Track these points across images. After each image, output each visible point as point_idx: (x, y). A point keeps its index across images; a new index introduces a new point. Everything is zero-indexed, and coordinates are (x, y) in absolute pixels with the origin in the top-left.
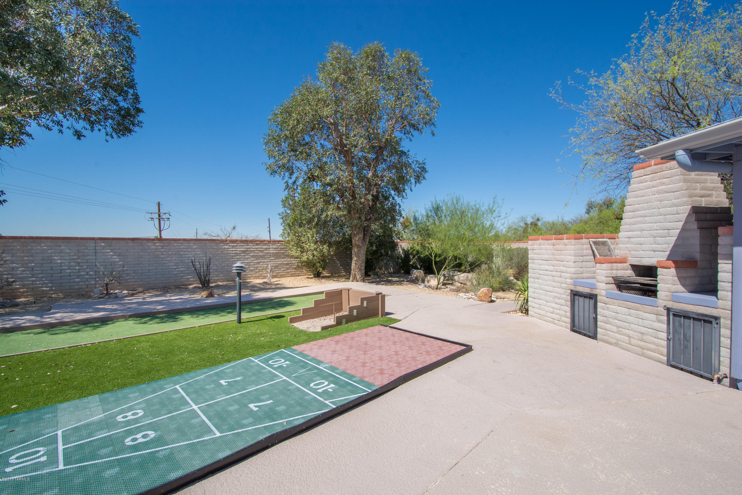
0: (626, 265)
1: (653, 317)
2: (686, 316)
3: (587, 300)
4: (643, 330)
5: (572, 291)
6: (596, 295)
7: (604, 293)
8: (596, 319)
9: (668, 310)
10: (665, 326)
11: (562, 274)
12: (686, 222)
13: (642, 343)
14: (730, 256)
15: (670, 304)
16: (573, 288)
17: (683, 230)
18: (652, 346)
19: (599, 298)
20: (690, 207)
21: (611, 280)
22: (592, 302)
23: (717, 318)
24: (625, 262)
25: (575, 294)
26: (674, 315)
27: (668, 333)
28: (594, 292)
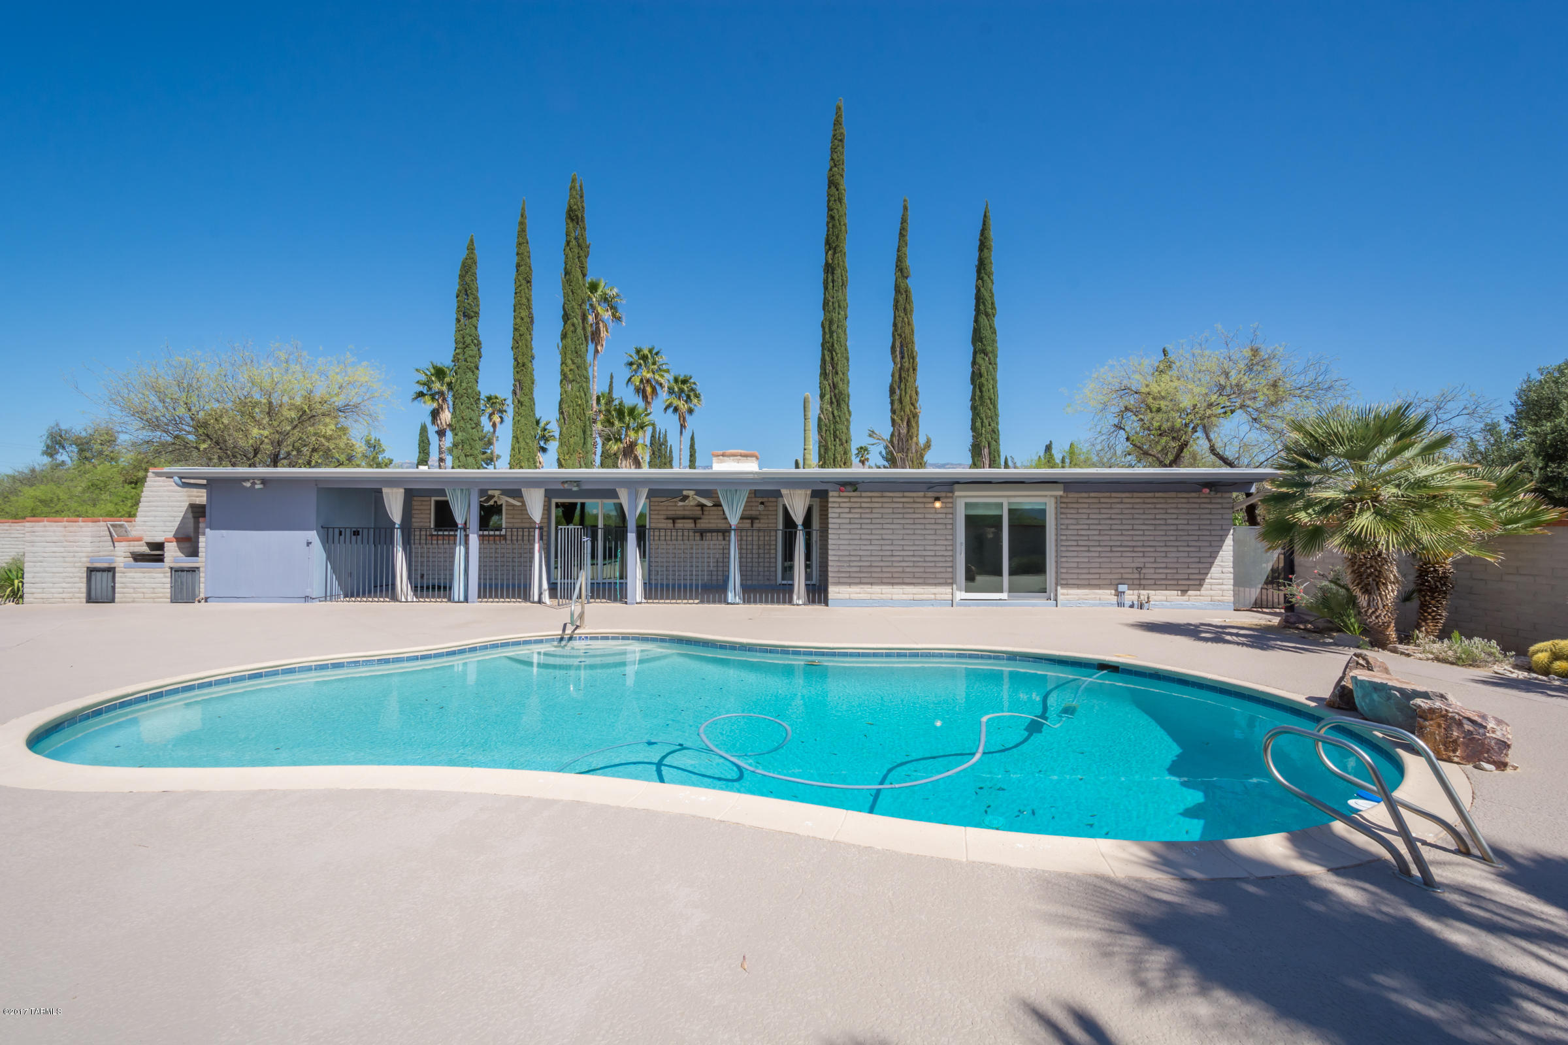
0: (142, 543)
1: (162, 575)
2: (182, 570)
3: (105, 574)
4: (154, 585)
5: (88, 568)
6: (115, 568)
7: (122, 565)
8: (114, 588)
9: (171, 568)
10: (169, 580)
11: (76, 554)
12: (185, 513)
13: (153, 595)
14: (204, 534)
15: (172, 565)
16: (89, 565)
17: (184, 518)
18: (161, 595)
19: (117, 570)
20: (188, 504)
21: (130, 555)
22: (110, 574)
23: (198, 568)
24: (141, 540)
25: (91, 571)
26: (175, 571)
27: (171, 583)
28: (112, 566)
